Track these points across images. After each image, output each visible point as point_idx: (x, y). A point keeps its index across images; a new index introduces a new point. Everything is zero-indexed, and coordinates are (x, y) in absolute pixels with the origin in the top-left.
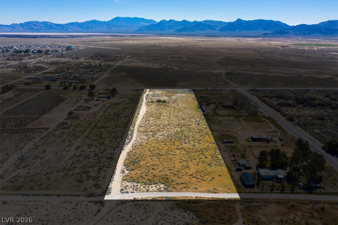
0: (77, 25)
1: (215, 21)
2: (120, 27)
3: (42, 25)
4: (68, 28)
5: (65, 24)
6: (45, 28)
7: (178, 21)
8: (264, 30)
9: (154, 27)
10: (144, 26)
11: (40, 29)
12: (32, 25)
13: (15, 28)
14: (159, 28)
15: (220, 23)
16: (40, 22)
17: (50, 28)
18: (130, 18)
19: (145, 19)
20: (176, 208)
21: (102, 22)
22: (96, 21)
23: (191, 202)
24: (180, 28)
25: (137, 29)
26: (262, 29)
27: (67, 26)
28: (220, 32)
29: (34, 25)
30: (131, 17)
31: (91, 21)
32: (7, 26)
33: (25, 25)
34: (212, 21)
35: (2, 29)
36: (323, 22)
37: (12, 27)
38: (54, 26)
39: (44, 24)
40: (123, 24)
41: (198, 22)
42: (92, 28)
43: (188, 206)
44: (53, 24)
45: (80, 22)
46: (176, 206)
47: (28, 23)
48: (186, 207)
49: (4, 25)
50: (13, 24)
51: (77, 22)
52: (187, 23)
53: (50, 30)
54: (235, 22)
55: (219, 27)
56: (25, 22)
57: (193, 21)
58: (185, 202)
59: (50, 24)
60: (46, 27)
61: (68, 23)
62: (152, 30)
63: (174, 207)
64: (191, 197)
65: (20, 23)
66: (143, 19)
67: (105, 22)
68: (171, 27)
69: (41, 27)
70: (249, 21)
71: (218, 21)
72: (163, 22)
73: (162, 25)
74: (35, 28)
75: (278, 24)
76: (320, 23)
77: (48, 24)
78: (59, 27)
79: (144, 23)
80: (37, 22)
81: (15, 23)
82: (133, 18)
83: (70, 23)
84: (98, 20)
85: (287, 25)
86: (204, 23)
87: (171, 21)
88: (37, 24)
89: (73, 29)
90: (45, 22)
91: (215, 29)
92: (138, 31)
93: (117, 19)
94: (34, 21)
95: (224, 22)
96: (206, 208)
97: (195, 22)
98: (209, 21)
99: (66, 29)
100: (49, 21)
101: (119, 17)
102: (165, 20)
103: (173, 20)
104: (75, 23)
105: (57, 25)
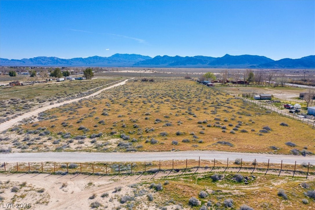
0: (80, 60)
1: (205, 57)
2: (119, 62)
3: (49, 60)
4: (72, 63)
5: (70, 59)
6: (52, 63)
7: (172, 57)
8: (250, 64)
9: (150, 62)
10: (140, 61)
11: (48, 63)
12: (40, 60)
13: (25, 63)
14: (154, 63)
15: (210, 58)
16: (48, 57)
17: (56, 62)
18: (128, 54)
19: (142, 56)
20: (150, 199)
21: (103, 57)
22: (98, 57)
23: (220, 177)
24: (173, 62)
25: (134, 63)
26: (248, 63)
27: (71, 61)
28: (210, 66)
30: (130, 54)
31: (93, 57)
32: (18, 60)
33: (34, 60)
34: (202, 57)
35: (14, 63)
36: (305, 57)
37: (22, 61)
38: (60, 61)
39: (51, 59)
40: (122, 60)
41: (189, 57)
42: (93, 63)
43: (210, 191)
44: (60, 59)
45: (83, 58)
46: (152, 193)
47: (37, 58)
48: (201, 197)
49: (16, 60)
51: (81, 58)
52: (179, 59)
53: (56, 64)
54: (223, 57)
55: (209, 62)
56: (34, 58)
57: (185, 57)
58: (194, 178)
59: (57, 59)
60: (53, 61)
61: (73, 59)
62: (148, 64)
63: (138, 198)
64: (214, 161)
65: (30, 58)
66: (140, 56)
67: (106, 57)
68: (165, 62)
69: (48, 61)
70: (236, 56)
71: (207, 57)
72: (158, 58)
73: (157, 60)
74: (42, 62)
75: (263, 58)
76: (302, 58)
77: (55, 59)
78: (64, 62)
79: (141, 59)
80: (45, 57)
82: (130, 55)
83: (74, 58)
84: (99, 56)
85: (271, 59)
86: (195, 58)
87: (165, 56)
89: (77, 63)
91: (206, 63)
92: (135, 66)
93: (117, 55)
94: (42, 56)
95: (213, 58)
96: (306, 200)
97: (187, 57)
98: (200, 56)
99: (70, 63)
100: (56, 57)
101: (118, 54)
102: (159, 56)
103: (167, 56)
104: (79, 58)
105: (63, 60)
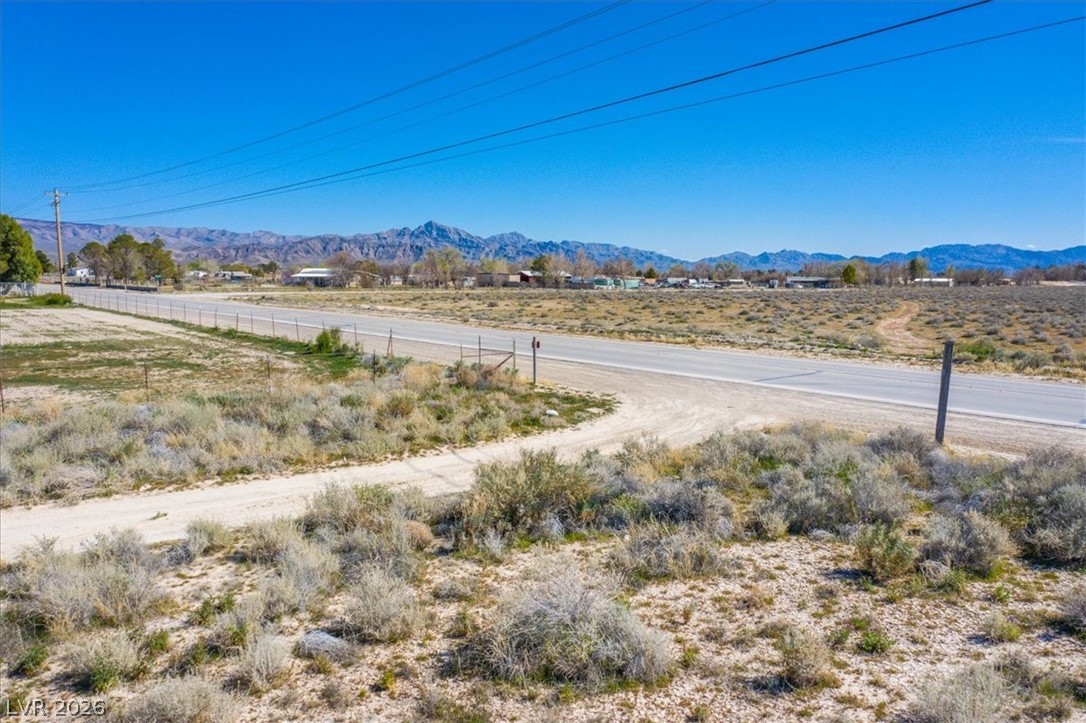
29: (953, 256)
50: (891, 254)
81: (898, 252)
88: (963, 254)
90: (988, 246)
